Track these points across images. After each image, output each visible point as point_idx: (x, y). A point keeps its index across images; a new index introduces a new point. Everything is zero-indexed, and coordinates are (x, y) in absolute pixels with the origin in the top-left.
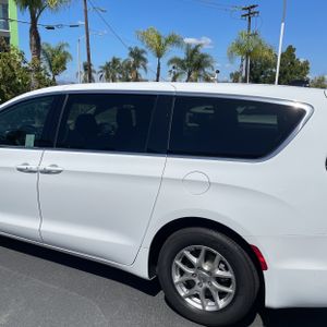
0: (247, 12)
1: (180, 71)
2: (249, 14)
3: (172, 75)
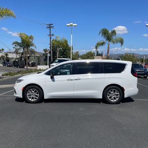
0: (48, 26)
1: (18, 47)
2: (50, 27)
3: (15, 49)
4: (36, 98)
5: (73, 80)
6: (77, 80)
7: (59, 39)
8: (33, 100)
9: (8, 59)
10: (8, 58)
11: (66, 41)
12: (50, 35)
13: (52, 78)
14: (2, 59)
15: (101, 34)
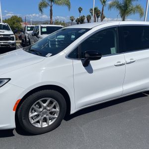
5: (124, 64)
13: (86, 64)
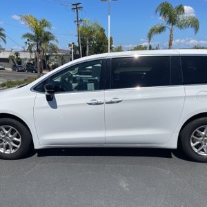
0: (75, 7)
1: (32, 42)
2: (77, 8)
3: (28, 45)
4: (14, 148)
5: (103, 104)
6: (112, 102)
7: (89, 25)
8: (7, 152)
9: (20, 61)
10: (19, 58)
11: (102, 30)
12: (78, 21)
14: (11, 61)
15: (159, 13)
